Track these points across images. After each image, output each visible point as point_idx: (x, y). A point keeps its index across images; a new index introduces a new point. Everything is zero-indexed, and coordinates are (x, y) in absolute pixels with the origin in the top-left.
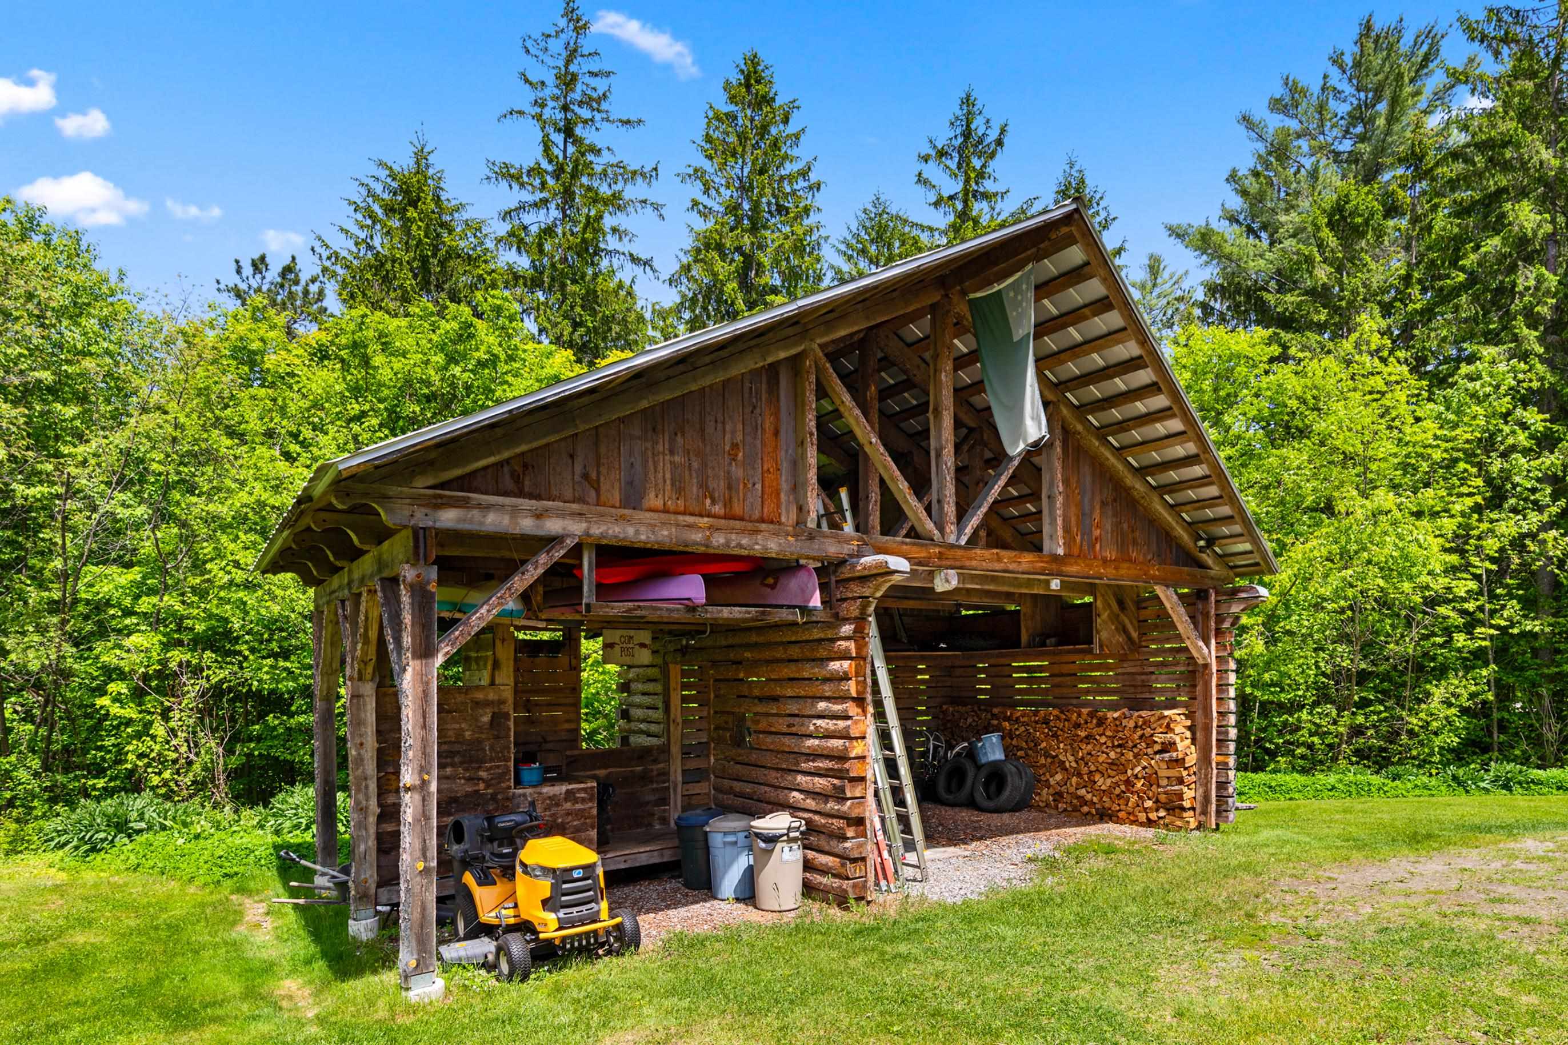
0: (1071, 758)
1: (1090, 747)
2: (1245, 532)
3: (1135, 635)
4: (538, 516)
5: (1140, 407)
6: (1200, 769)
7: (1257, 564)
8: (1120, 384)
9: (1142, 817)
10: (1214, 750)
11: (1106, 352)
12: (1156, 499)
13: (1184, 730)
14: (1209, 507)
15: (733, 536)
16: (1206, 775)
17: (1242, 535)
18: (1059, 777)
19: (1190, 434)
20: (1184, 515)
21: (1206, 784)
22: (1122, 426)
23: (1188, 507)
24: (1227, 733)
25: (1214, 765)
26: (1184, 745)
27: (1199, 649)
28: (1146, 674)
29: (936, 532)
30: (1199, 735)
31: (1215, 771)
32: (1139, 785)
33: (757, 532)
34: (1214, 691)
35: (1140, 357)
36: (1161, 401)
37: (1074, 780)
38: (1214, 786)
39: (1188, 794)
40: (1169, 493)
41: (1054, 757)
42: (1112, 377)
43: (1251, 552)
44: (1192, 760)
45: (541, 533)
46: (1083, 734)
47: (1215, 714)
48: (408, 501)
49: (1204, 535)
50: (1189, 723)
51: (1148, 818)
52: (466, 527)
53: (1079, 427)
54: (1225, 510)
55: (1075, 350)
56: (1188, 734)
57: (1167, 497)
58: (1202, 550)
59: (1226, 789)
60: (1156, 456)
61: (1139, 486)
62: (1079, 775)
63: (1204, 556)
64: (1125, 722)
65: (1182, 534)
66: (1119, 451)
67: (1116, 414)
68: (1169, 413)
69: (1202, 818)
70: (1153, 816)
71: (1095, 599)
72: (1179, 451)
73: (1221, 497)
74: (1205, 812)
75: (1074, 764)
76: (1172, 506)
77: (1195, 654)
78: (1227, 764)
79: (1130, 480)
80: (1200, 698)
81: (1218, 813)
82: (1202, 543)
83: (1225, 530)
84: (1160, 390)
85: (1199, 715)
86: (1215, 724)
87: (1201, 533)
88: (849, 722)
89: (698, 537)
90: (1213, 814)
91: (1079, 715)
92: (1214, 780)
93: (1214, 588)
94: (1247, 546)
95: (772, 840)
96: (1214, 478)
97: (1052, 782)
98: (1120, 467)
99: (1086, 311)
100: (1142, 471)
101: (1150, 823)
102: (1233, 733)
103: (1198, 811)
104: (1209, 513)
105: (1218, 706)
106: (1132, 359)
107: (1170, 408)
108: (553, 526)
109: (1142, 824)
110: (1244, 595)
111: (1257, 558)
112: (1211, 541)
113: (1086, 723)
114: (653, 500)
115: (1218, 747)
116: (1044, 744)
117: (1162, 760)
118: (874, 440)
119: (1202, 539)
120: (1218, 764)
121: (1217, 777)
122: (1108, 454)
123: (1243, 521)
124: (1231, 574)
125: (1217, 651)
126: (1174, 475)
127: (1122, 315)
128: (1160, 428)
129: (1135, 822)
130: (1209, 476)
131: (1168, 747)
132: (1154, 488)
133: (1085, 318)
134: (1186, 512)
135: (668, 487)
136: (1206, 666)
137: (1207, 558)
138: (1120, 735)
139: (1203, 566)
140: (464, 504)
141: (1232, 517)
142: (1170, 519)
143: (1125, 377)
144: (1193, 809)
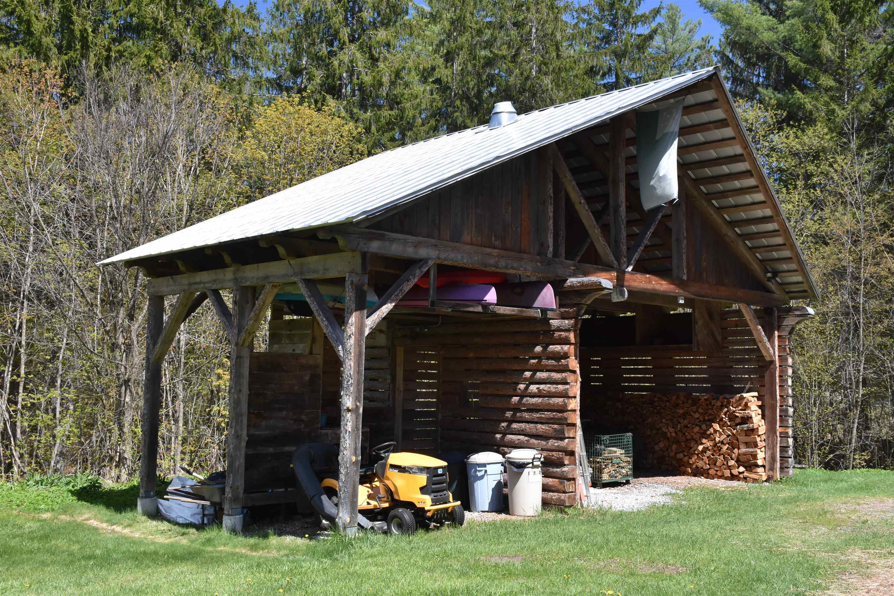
0: (672, 430)
1: (686, 422)
2: (799, 269)
3: (719, 338)
4: (416, 246)
5: (737, 184)
6: (768, 437)
7: (805, 291)
8: (725, 169)
9: (727, 473)
10: (778, 424)
11: (719, 150)
12: (741, 244)
13: (757, 408)
14: (776, 251)
15: (510, 262)
16: (773, 442)
17: (797, 271)
18: (661, 445)
19: (769, 203)
20: (758, 255)
21: (773, 448)
22: (724, 194)
23: (761, 250)
24: (787, 411)
25: (778, 434)
26: (757, 420)
27: (767, 350)
28: (727, 368)
29: (615, 262)
30: (767, 413)
31: (779, 439)
32: (725, 448)
33: (521, 259)
34: (777, 380)
35: (742, 155)
36: (752, 182)
37: (674, 447)
38: (778, 450)
39: (761, 455)
40: (748, 240)
41: (658, 430)
42: (721, 165)
43: (802, 283)
44: (762, 430)
45: (417, 257)
46: (681, 411)
47: (778, 397)
48: (357, 236)
49: (770, 270)
50: (760, 403)
51: (731, 474)
52: (383, 252)
53: (695, 193)
54: (787, 253)
55: (699, 146)
56: (760, 411)
57: (747, 242)
58: (769, 279)
59: (787, 452)
60: (743, 215)
61: (730, 233)
62: (678, 442)
63: (770, 284)
64: (713, 402)
65: (756, 267)
66: (719, 209)
67: (720, 187)
68: (757, 189)
69: (770, 473)
70: (735, 472)
71: (694, 310)
72: (759, 213)
73: (784, 245)
74: (772, 469)
75: (673, 435)
76: (750, 248)
77: (764, 353)
78: (787, 433)
79: (725, 230)
80: (767, 385)
81: (781, 468)
82: (769, 275)
83: (785, 267)
84: (752, 175)
85: (767, 398)
86: (778, 405)
87: (768, 267)
88: (568, 386)
89: (492, 261)
90: (778, 470)
91: (678, 398)
92: (778, 445)
93: (776, 307)
94: (799, 279)
95: (522, 466)
96: (781, 232)
97: (657, 448)
98: (719, 221)
99: (711, 125)
100: (733, 224)
101: (733, 477)
102: (791, 410)
103: (767, 468)
104: (775, 255)
105: (780, 391)
106: (736, 156)
107: (757, 187)
108: (423, 252)
109: (726, 478)
110: (798, 313)
111: (805, 287)
112: (776, 273)
113: (683, 403)
114: (466, 237)
115: (781, 421)
116: (650, 420)
117: (742, 430)
118: (582, 201)
119: (769, 272)
120: (781, 433)
121: (781, 443)
122: (712, 212)
123: (799, 262)
124: (787, 297)
125: (779, 352)
126: (754, 228)
127: (734, 130)
128: (748, 198)
129: (722, 477)
130: (778, 231)
131: (747, 419)
132: (740, 235)
133: (709, 129)
134: (760, 253)
135: (474, 229)
136: (772, 362)
137: (772, 286)
138: (710, 411)
139: (769, 291)
140: (381, 238)
141: (791, 258)
142: (749, 257)
143: (729, 165)
144: (764, 466)
